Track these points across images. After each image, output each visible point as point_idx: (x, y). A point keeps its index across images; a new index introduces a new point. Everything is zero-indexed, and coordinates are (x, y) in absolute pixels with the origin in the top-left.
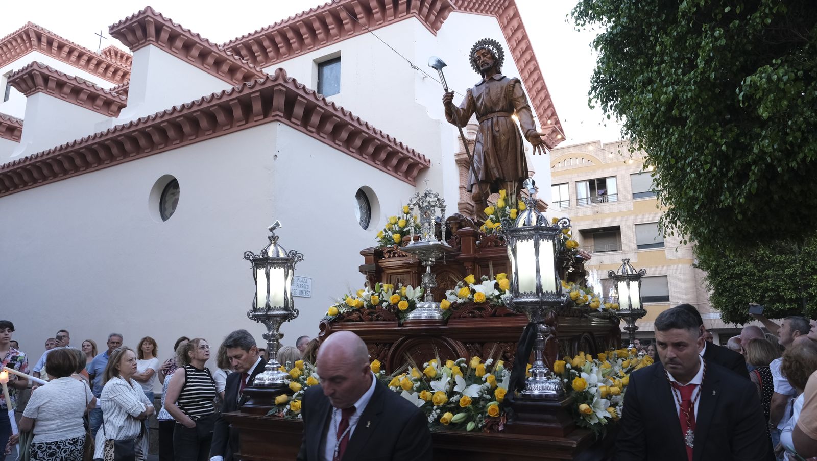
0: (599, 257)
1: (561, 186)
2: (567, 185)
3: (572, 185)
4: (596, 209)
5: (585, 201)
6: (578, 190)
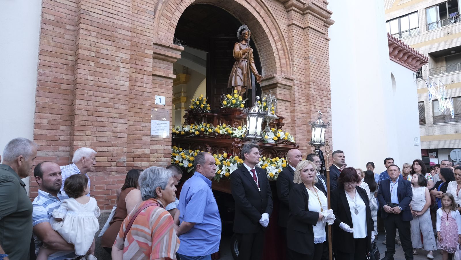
0: (450, 76)
1: (410, 16)
2: (416, 14)
3: (422, 12)
4: (447, 30)
5: (435, 24)
6: (428, 16)
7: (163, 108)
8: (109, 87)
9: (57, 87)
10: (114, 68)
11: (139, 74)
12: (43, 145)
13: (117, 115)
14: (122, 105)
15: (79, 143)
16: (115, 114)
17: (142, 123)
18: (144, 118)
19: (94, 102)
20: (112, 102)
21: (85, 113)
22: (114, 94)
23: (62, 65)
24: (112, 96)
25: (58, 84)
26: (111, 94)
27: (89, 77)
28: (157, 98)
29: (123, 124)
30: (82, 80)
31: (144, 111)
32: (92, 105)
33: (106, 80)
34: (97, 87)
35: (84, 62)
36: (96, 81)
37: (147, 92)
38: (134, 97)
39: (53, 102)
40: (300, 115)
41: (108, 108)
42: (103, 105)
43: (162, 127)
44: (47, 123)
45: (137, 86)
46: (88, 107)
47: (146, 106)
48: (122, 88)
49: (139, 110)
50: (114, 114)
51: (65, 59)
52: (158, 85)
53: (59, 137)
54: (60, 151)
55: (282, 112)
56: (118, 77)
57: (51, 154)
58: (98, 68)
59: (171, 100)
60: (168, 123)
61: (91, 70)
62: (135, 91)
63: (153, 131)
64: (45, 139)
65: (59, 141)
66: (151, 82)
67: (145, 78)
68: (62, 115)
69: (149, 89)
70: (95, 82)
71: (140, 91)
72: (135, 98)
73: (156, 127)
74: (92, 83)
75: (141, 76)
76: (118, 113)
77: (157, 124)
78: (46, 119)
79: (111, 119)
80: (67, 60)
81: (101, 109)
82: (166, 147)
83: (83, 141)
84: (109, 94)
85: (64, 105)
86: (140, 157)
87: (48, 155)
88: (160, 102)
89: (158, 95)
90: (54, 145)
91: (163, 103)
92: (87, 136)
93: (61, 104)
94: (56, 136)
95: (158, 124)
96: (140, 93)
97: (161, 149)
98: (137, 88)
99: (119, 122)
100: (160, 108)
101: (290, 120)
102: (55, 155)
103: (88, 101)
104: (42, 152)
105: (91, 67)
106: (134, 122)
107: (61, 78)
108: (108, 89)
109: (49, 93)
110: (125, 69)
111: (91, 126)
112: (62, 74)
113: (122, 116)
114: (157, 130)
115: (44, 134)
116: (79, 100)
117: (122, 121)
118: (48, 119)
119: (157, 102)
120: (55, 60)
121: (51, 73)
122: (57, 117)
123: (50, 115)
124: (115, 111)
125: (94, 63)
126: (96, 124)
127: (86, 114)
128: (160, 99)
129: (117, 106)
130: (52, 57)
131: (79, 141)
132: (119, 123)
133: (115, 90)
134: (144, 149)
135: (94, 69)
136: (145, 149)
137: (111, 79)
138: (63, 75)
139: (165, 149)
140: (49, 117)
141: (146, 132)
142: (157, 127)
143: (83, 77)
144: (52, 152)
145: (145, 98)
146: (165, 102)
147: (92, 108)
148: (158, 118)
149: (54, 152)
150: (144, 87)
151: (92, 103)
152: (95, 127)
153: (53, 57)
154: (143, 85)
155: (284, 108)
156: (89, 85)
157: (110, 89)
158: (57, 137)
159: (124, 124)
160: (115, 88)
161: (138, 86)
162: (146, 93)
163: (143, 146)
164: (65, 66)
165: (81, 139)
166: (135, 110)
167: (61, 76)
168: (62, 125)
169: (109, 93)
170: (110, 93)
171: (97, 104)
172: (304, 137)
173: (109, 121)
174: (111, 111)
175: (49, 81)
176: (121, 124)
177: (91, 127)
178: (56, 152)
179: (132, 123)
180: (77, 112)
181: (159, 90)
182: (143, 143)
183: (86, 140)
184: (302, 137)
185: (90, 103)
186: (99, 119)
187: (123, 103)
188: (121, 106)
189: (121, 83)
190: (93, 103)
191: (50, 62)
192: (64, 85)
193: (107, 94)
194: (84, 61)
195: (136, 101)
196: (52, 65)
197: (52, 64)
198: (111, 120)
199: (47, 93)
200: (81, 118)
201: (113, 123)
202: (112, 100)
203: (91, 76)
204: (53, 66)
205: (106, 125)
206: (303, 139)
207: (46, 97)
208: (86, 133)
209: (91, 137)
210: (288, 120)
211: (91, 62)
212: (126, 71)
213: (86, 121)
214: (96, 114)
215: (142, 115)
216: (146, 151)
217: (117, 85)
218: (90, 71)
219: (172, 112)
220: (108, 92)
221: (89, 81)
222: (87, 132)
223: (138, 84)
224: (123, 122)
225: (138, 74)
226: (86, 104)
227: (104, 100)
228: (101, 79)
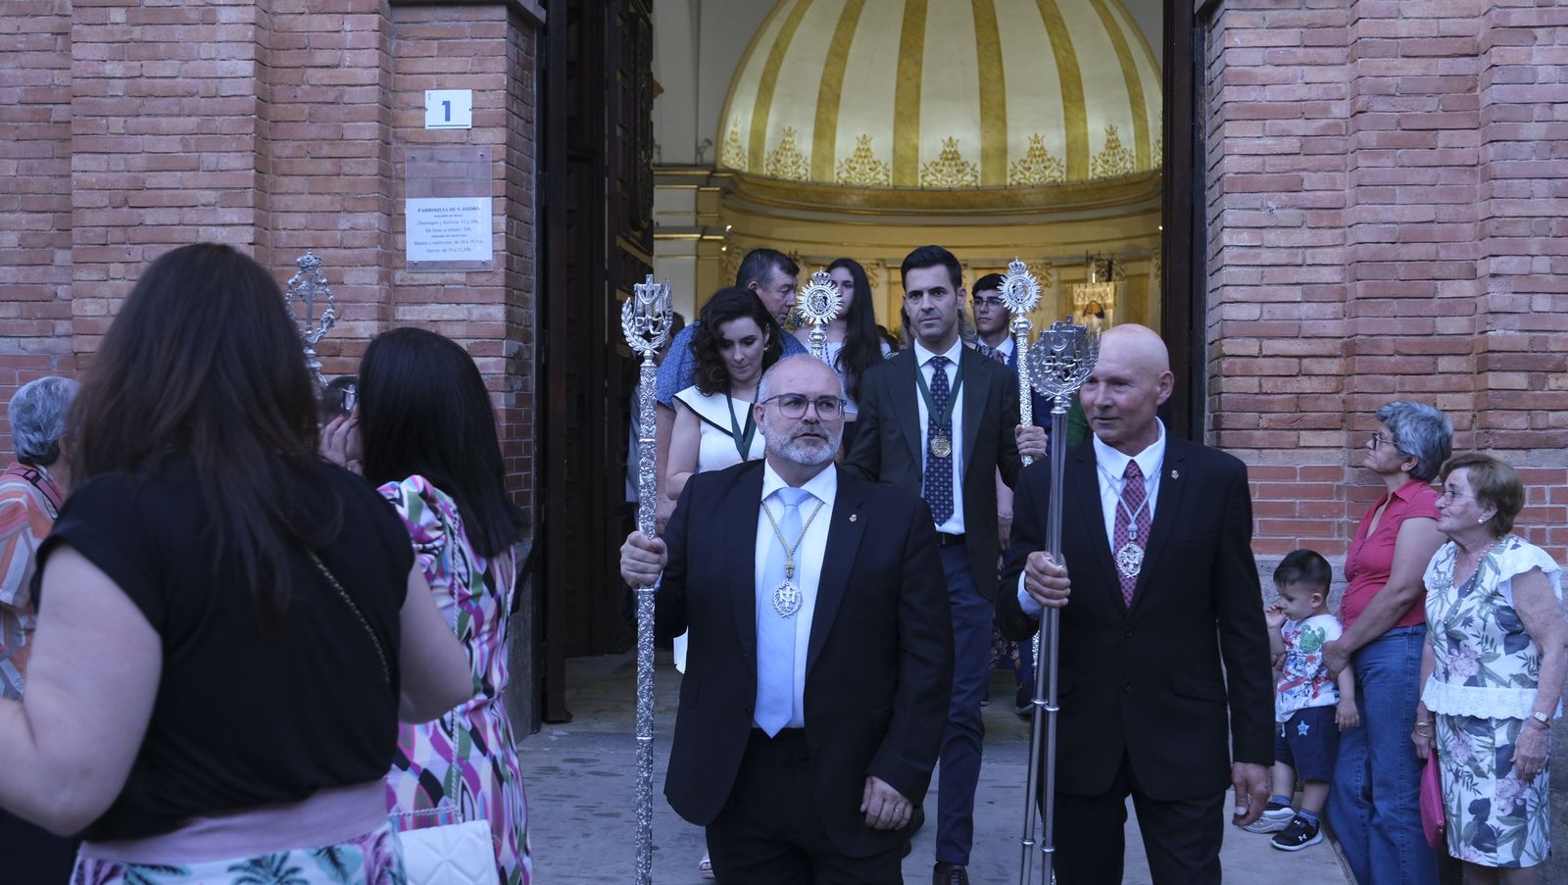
7: (462, 140)
8: (180, 92)
9: (38, 118)
10: (193, 15)
11: (325, 16)
12: (9, 318)
13: (211, 196)
14: (232, 154)
15: (88, 308)
16: (207, 192)
17: (342, 215)
18: (347, 194)
19: (131, 156)
20: (193, 149)
21: (100, 199)
22: (198, 116)
23: (48, 39)
24: (190, 123)
25: (44, 106)
26: (187, 119)
27: (109, 69)
28: (434, 99)
29: (236, 228)
30: (85, 81)
31: (349, 166)
32: (122, 168)
33: (168, 68)
34: (139, 101)
35: (89, 14)
36: (131, 77)
37: (361, 86)
38: (307, 112)
39: (30, 169)
40: (1415, 67)
41: (179, 174)
42: (163, 164)
43: (454, 226)
44: (16, 243)
45: (316, 67)
46: (112, 176)
47: (355, 145)
48: (227, 88)
49: (327, 166)
50: (202, 192)
51: (57, 15)
52: (436, 42)
53: (53, 288)
54: (60, 336)
55: (1269, 69)
56: (213, 45)
57: (32, 345)
58: (139, 28)
59: (497, 101)
60: (484, 204)
61: (116, 39)
62: (308, 87)
63: (417, 243)
64: (13, 298)
65: (55, 302)
66: (373, 40)
67: (348, 28)
68: (58, 212)
69: (366, 71)
70: (130, 81)
71: (330, 85)
72: (312, 119)
73: (430, 227)
74: (118, 87)
75: (327, 22)
76: (216, 189)
77: (436, 213)
78: (14, 230)
79: (194, 210)
80: (65, 16)
81: (154, 180)
82: (477, 312)
83: (101, 300)
84: (182, 118)
85: (61, 179)
86: (338, 356)
87: (24, 349)
88: (448, 118)
89: (440, 87)
90: (39, 315)
91: (462, 117)
92: (112, 282)
93: (55, 176)
94: (44, 286)
95: (440, 213)
96: (331, 95)
97: (455, 318)
98: (317, 75)
99: (221, 222)
100: (447, 143)
101: (1340, 110)
102: (45, 351)
103: (112, 155)
104: (8, 340)
105: (116, 27)
106: (309, 216)
107: (50, 86)
108: (177, 99)
109: (16, 144)
110: (236, 8)
111: (124, 243)
112: (52, 69)
113: (230, 196)
114: (434, 240)
115: (10, 281)
116: (80, 155)
117: (231, 216)
118: (18, 230)
119: (434, 118)
120: (28, 24)
121: (19, 72)
122: (44, 222)
123: (24, 218)
124: (205, 179)
125: (124, 10)
126: (140, 234)
127: (106, 202)
128: (447, 104)
129: (209, 159)
130: (17, 16)
131: (88, 300)
132: (223, 225)
133: (203, 100)
134: (351, 323)
135: (125, 32)
136: (357, 323)
137: (186, 61)
138: (56, 72)
139: (474, 318)
140: (21, 224)
141: (356, 251)
142: (436, 227)
143: (89, 69)
144: (38, 339)
145: (349, 114)
146: (471, 113)
147: (122, 180)
148: (437, 190)
149: (41, 339)
150: (347, 63)
151: (122, 162)
152: (137, 246)
153: (22, 16)
154: (342, 58)
155: (1291, 36)
156: (112, 96)
157: (185, 100)
158: (48, 290)
159: (241, 228)
160: (202, 93)
161: (322, 67)
162: (355, 88)
163: (347, 311)
164: (60, 38)
165: (95, 294)
166: (311, 167)
167: (47, 77)
168: (60, 248)
169: (179, 115)
170: (184, 115)
171: (139, 161)
172: (1446, 212)
173: (187, 220)
174: (191, 184)
175: (16, 101)
176: (228, 229)
177: (124, 246)
178: (47, 340)
179: (298, 220)
180: (79, 199)
181: (443, 64)
182: (347, 297)
183: (108, 294)
184: (1427, 212)
185: (118, 162)
186: (150, 217)
187: (234, 145)
188: (225, 160)
189: (223, 68)
190: (125, 160)
191: (16, 34)
192: (58, 106)
193: (174, 119)
194: (89, 10)
195: (312, 131)
196: (19, 45)
197: (21, 42)
198: (191, 215)
199: (11, 143)
200: (89, 218)
201: (201, 228)
202: (193, 140)
203: (115, 63)
204: (21, 46)
205: (175, 235)
206: (1436, 227)
207: (9, 159)
208: (107, 272)
209: (125, 282)
210: (1327, 110)
211: (112, 9)
212: (240, 16)
213: (109, 226)
214: (137, 198)
215: (339, 184)
216: (362, 330)
217: (209, 81)
218: (113, 45)
219: (504, 156)
220: (176, 110)
221: (112, 81)
222: (111, 265)
223: (322, 58)
224: (235, 220)
225: (320, 16)
226: (104, 167)
227: (163, 145)
228: (152, 68)
